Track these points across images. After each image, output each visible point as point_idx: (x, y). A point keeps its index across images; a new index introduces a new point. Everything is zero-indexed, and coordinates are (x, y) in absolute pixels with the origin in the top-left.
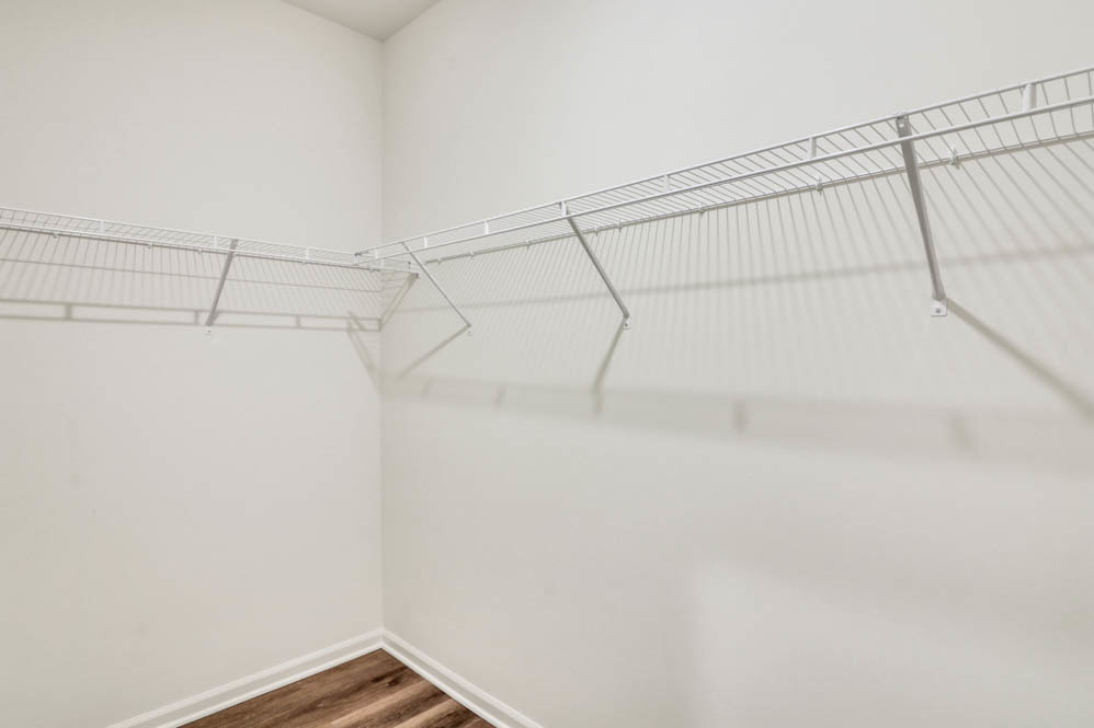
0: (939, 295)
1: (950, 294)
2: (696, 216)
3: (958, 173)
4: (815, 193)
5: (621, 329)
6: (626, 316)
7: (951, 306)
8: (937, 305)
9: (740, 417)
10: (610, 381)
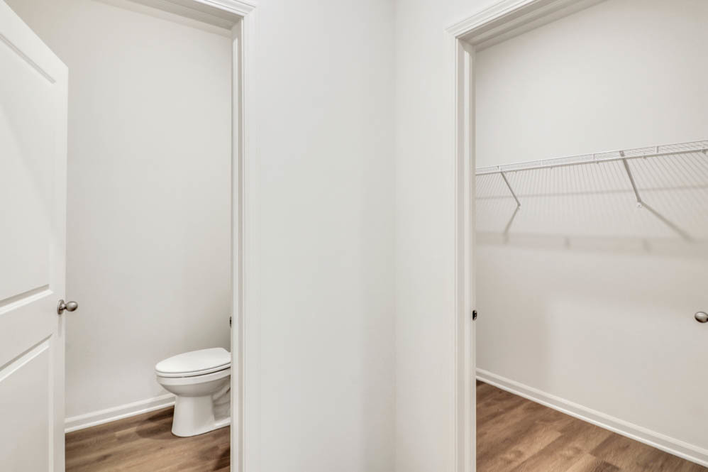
0: (639, 200)
1: (643, 200)
2: (549, 169)
3: (645, 161)
4: (596, 164)
5: (516, 210)
6: (519, 205)
7: (643, 204)
8: (639, 204)
9: (567, 243)
10: (512, 229)
